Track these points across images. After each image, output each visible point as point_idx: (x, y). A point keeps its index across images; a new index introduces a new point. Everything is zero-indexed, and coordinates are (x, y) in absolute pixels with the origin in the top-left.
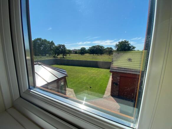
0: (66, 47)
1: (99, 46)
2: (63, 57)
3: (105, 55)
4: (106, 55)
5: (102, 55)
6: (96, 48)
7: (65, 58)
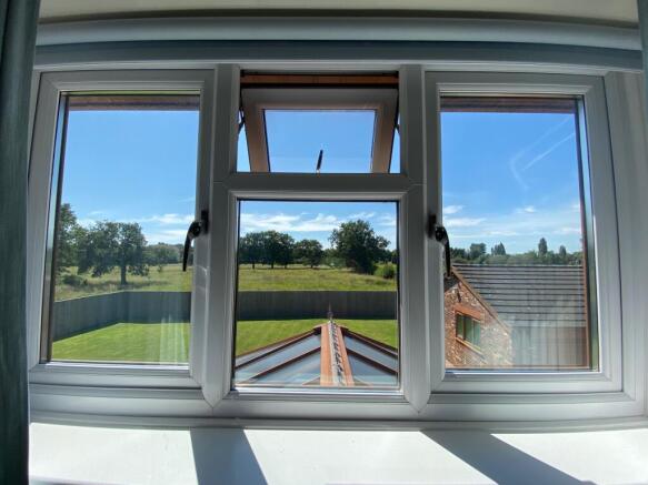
0: (142, 232)
1: (273, 234)
2: (124, 282)
3: (296, 266)
4: (301, 266)
5: (288, 266)
6: (266, 241)
7: (133, 285)
